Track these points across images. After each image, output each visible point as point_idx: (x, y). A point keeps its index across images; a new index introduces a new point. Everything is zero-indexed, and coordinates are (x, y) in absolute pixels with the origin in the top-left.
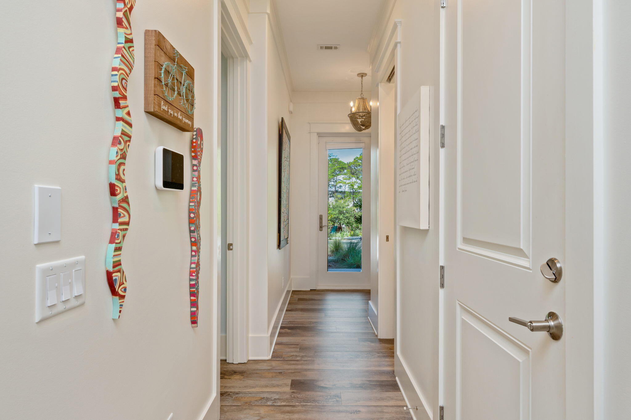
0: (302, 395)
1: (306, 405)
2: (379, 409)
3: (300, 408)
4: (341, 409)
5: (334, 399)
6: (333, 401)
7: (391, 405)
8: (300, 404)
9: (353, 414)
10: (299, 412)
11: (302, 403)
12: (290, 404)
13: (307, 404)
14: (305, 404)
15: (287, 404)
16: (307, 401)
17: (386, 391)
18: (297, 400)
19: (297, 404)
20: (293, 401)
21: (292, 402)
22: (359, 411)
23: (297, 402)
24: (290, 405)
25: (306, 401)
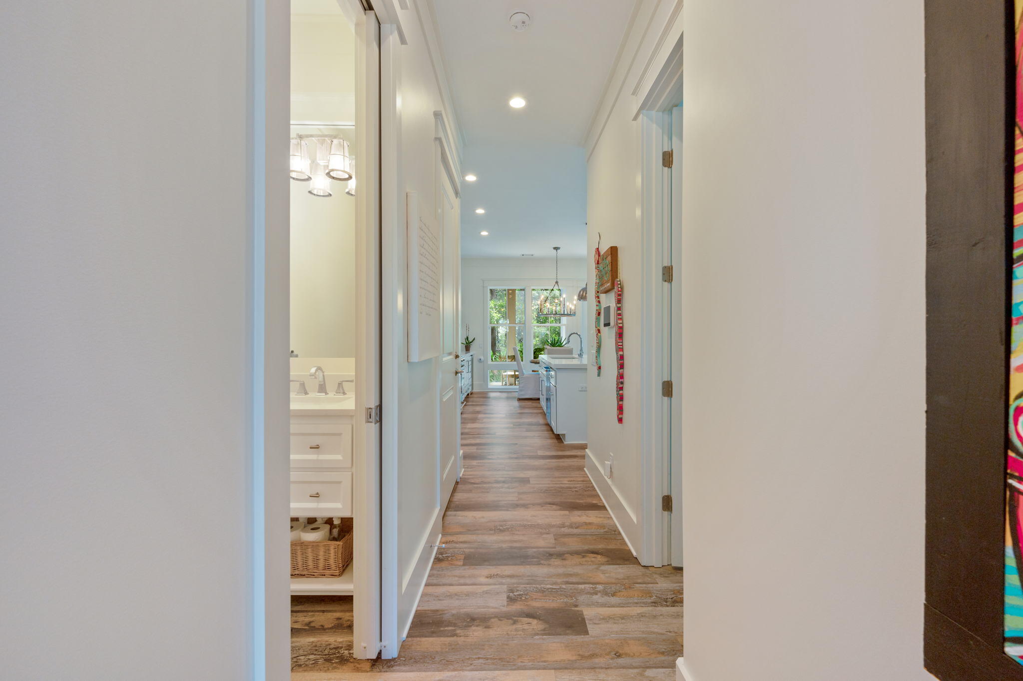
0: (562, 600)
1: (552, 584)
2: (462, 581)
3: (559, 581)
4: (508, 580)
5: (516, 594)
6: (518, 591)
7: (445, 587)
8: (561, 585)
9: (496, 574)
10: (558, 575)
11: (558, 587)
12: (573, 587)
13: (551, 587)
14: (554, 587)
15: (576, 586)
16: (552, 591)
17: (437, 611)
18: (565, 592)
19: (564, 586)
20: (571, 591)
21: (571, 589)
22: (487, 577)
23: (565, 589)
24: (571, 584)
25: (554, 590)
